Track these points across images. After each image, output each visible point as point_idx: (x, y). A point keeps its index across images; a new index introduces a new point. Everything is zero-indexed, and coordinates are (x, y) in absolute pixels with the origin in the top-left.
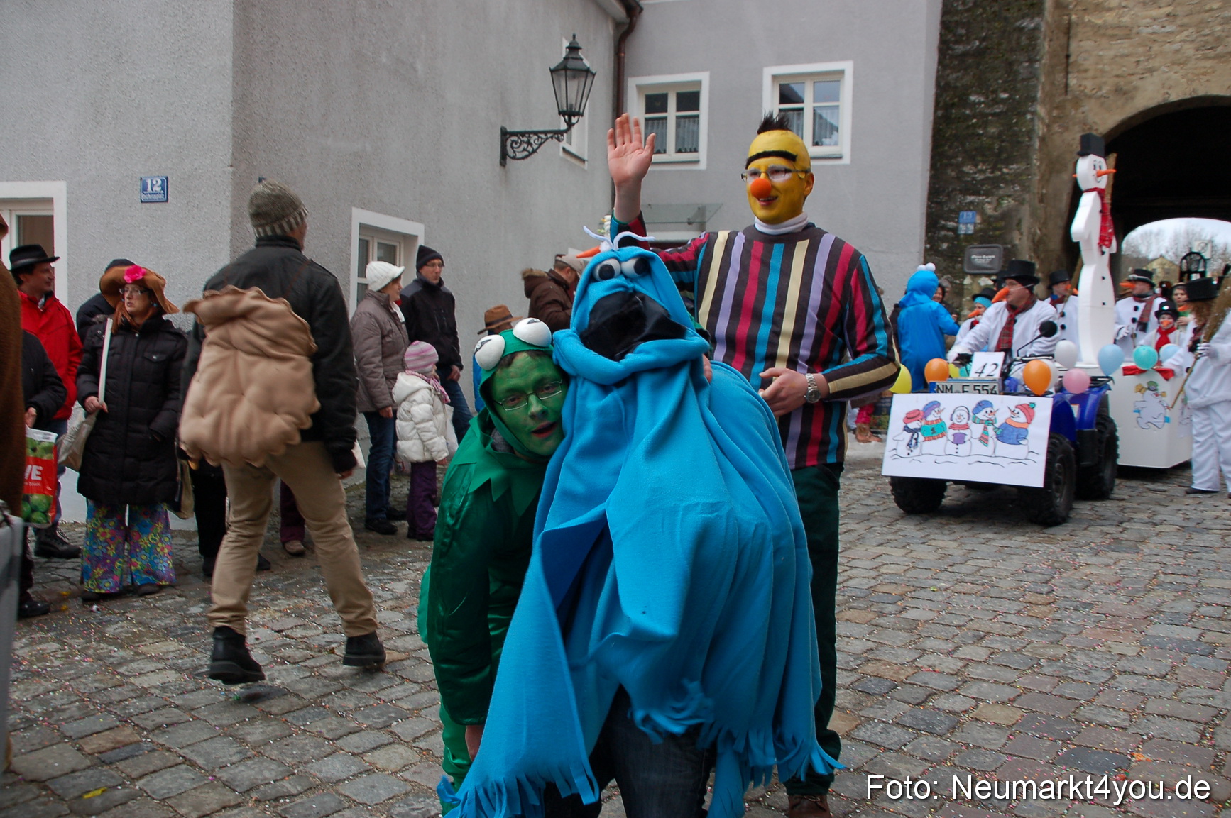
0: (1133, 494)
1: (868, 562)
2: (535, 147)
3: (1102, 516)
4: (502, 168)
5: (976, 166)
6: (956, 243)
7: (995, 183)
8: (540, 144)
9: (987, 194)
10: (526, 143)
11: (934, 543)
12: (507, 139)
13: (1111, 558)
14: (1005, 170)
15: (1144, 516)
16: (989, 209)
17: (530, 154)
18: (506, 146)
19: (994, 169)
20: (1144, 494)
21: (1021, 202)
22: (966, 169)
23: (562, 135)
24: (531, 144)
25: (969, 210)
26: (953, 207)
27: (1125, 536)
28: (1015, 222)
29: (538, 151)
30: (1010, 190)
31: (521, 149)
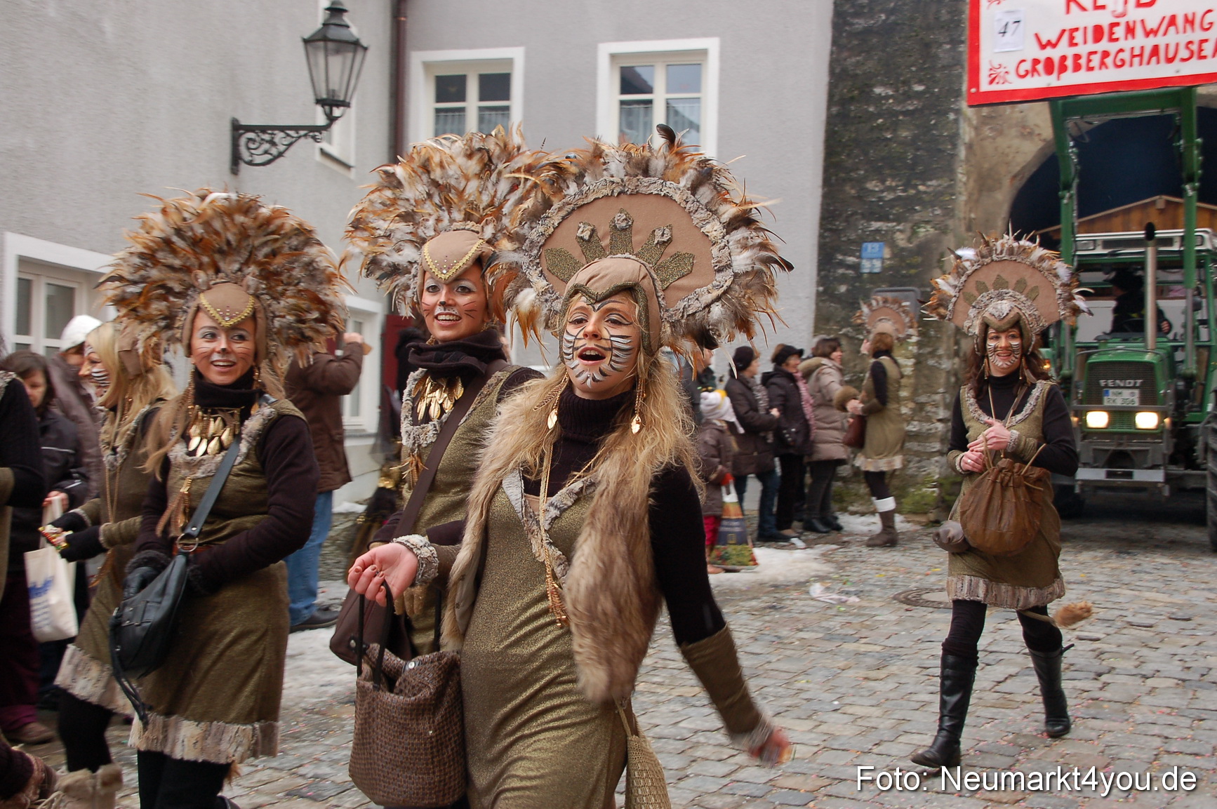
0: (1110, 630)
2: (282, 148)
3: (1072, 665)
4: (233, 176)
5: (883, 182)
6: (857, 284)
7: (908, 204)
8: (290, 145)
9: (899, 220)
10: (268, 142)
11: (850, 710)
12: (241, 134)
13: (1093, 729)
14: (921, 188)
15: (1129, 665)
16: (901, 240)
17: (275, 158)
18: (239, 146)
19: (907, 185)
20: (1124, 631)
21: (944, 231)
22: (871, 185)
23: (320, 133)
24: (275, 145)
25: (875, 241)
26: (853, 237)
27: (1106, 695)
28: (936, 257)
29: (285, 154)
30: (928, 214)
31: (260, 151)
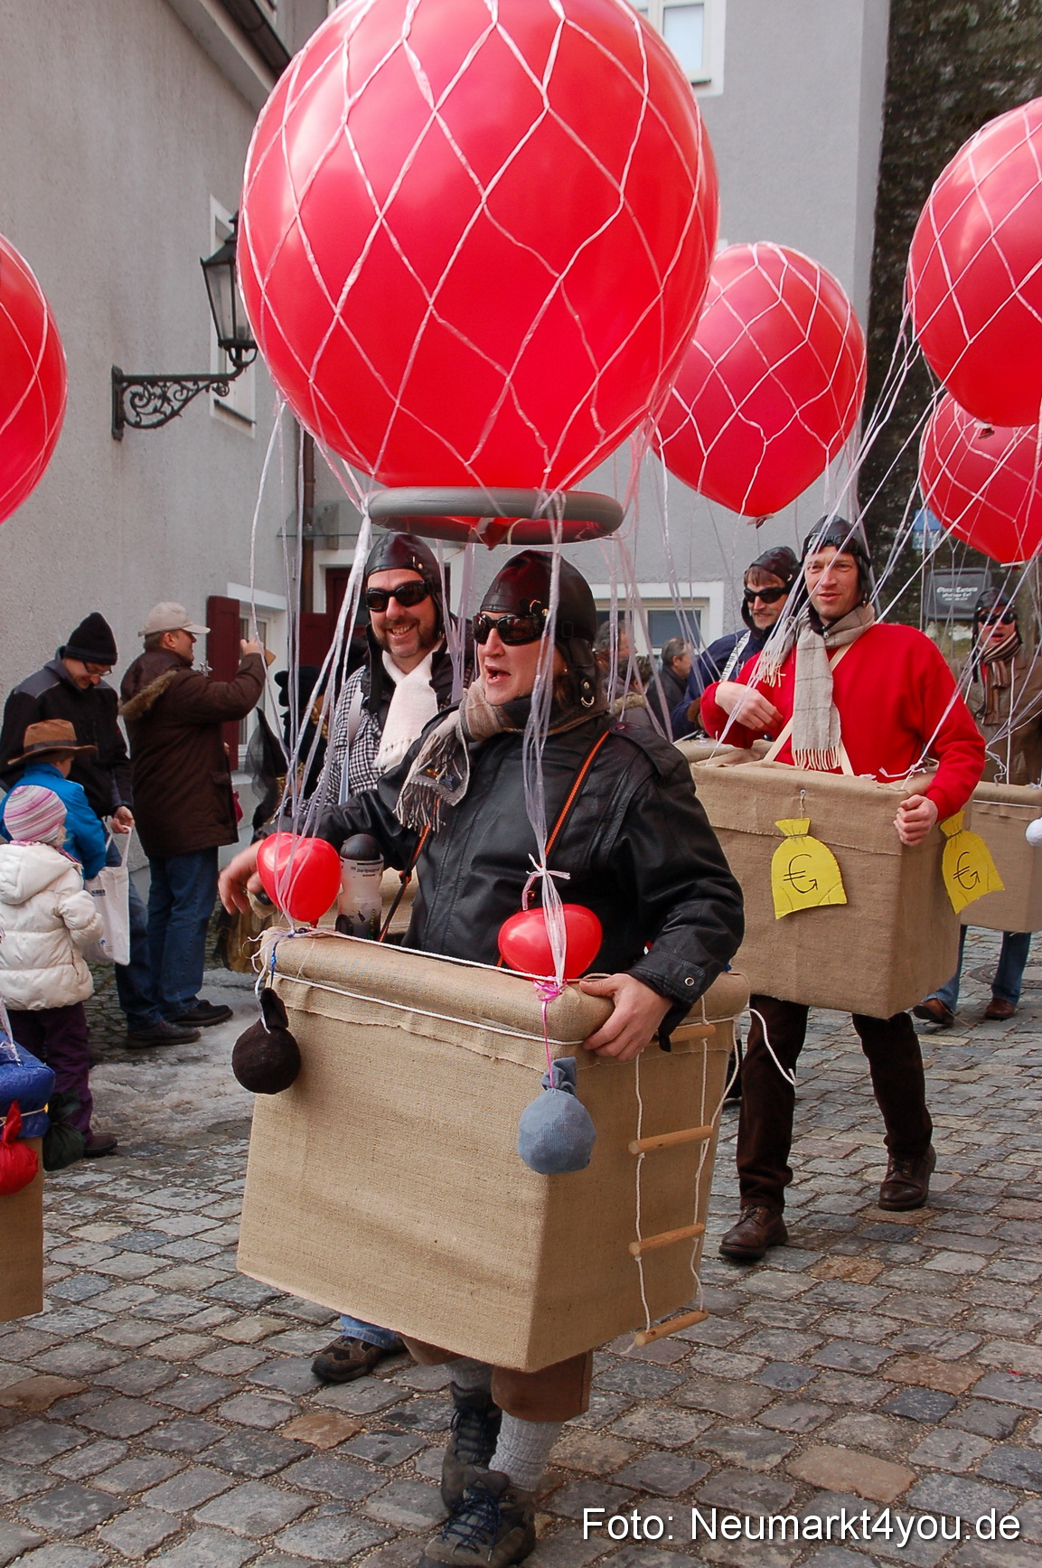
1: (839, 1164)
2: (176, 405)
4: (115, 443)
8: (186, 401)
10: (159, 397)
12: (124, 390)
17: (168, 418)
18: (122, 403)
23: (226, 384)
24: (169, 401)
29: (182, 413)
31: (150, 408)
